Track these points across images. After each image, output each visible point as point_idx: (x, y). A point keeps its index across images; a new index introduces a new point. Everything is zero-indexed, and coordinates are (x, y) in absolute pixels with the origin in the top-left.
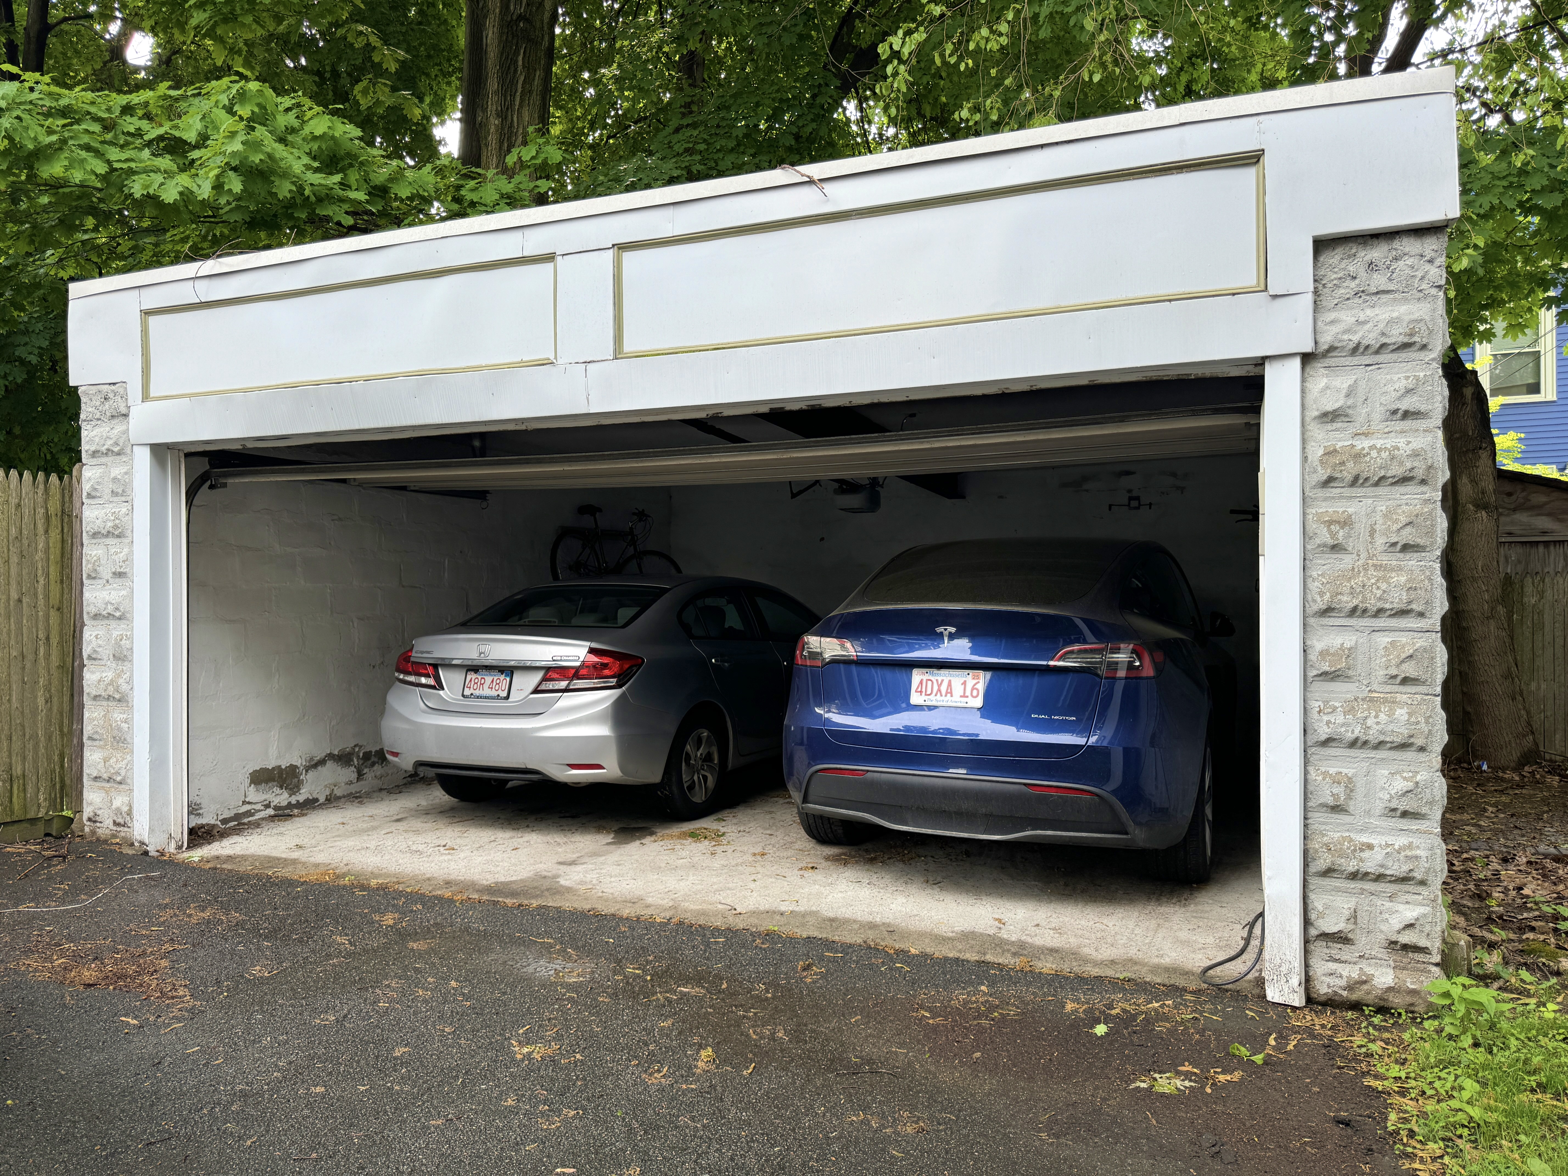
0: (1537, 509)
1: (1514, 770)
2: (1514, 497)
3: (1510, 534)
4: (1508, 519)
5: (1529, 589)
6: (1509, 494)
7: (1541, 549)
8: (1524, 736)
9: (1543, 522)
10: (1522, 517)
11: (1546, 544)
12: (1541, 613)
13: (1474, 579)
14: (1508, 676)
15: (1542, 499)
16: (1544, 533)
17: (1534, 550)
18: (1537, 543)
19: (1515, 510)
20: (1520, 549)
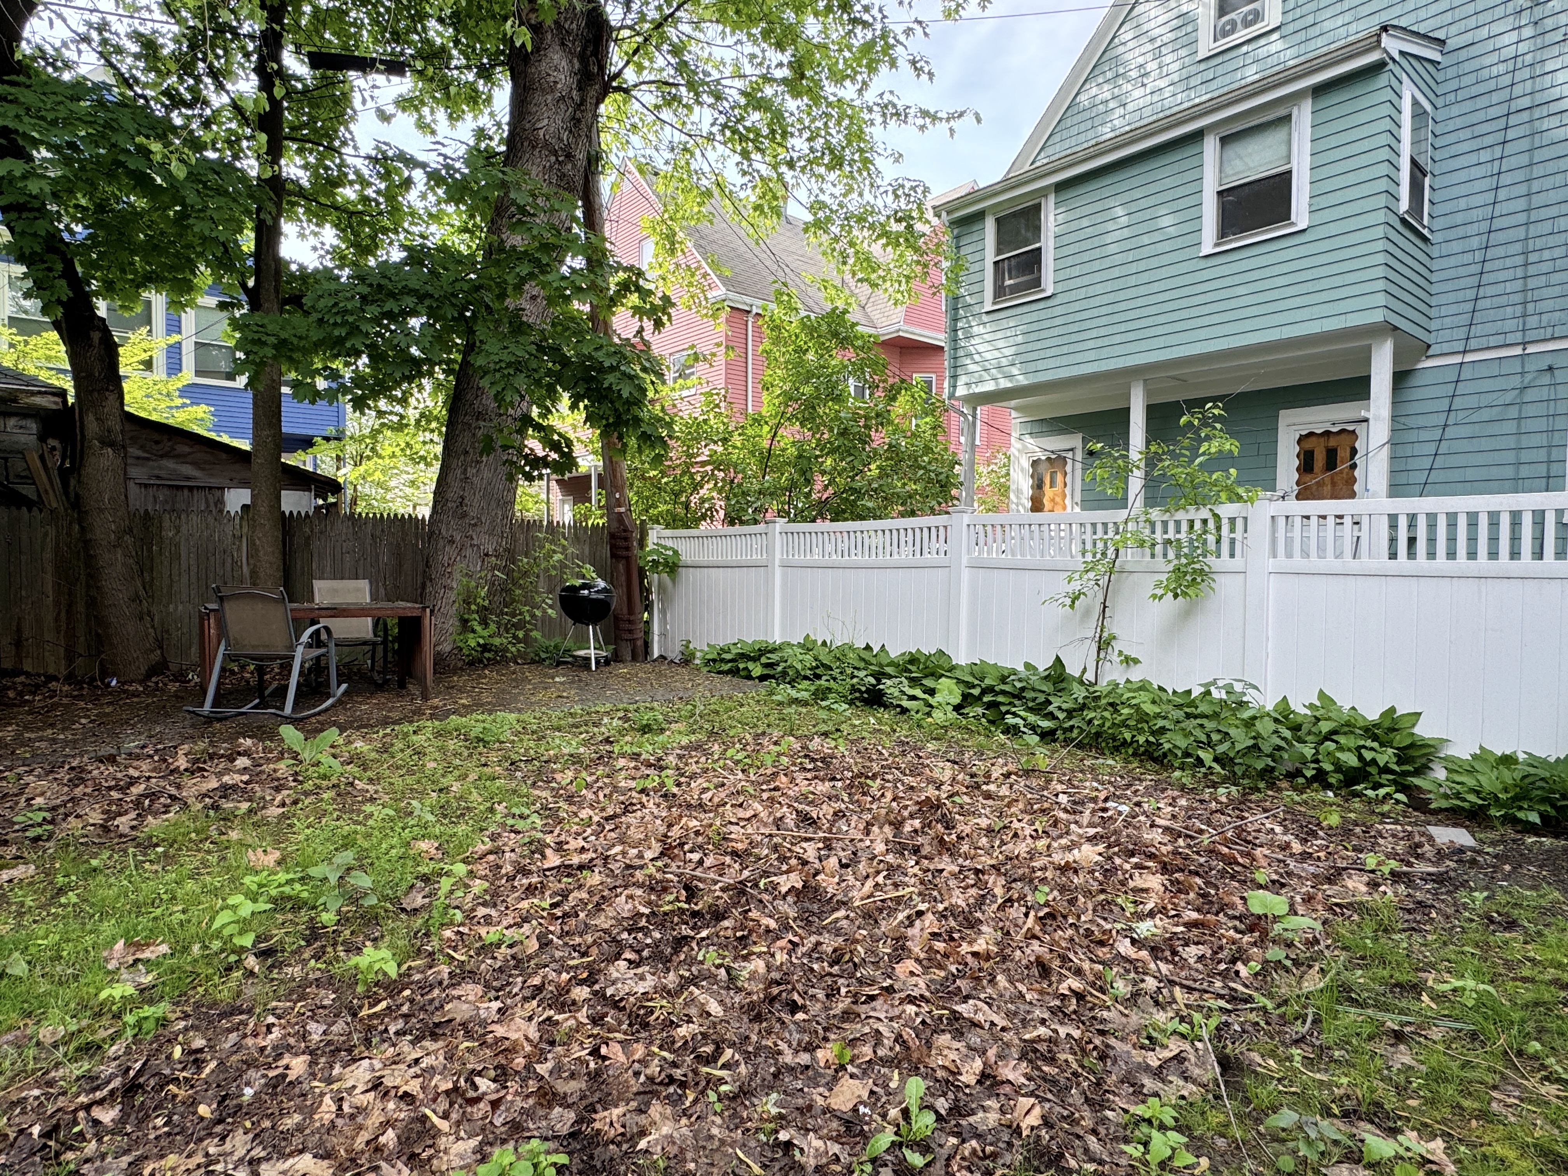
0: (180, 458)
1: (140, 682)
2: (160, 446)
3: (158, 477)
4: (155, 464)
5: (166, 524)
6: (157, 442)
7: (186, 492)
8: (152, 651)
9: (187, 470)
10: (170, 464)
11: (191, 489)
12: (177, 545)
13: (101, 510)
14: (136, 598)
15: (187, 449)
16: (188, 478)
17: (179, 493)
18: (182, 487)
19: (162, 456)
20: (166, 491)
